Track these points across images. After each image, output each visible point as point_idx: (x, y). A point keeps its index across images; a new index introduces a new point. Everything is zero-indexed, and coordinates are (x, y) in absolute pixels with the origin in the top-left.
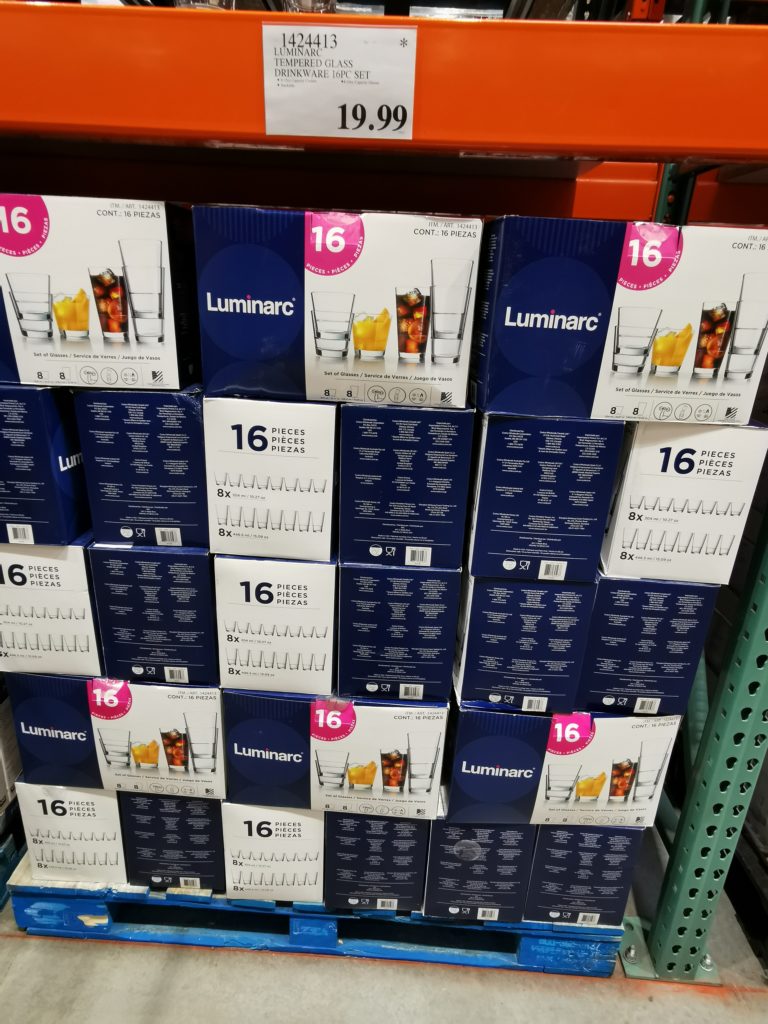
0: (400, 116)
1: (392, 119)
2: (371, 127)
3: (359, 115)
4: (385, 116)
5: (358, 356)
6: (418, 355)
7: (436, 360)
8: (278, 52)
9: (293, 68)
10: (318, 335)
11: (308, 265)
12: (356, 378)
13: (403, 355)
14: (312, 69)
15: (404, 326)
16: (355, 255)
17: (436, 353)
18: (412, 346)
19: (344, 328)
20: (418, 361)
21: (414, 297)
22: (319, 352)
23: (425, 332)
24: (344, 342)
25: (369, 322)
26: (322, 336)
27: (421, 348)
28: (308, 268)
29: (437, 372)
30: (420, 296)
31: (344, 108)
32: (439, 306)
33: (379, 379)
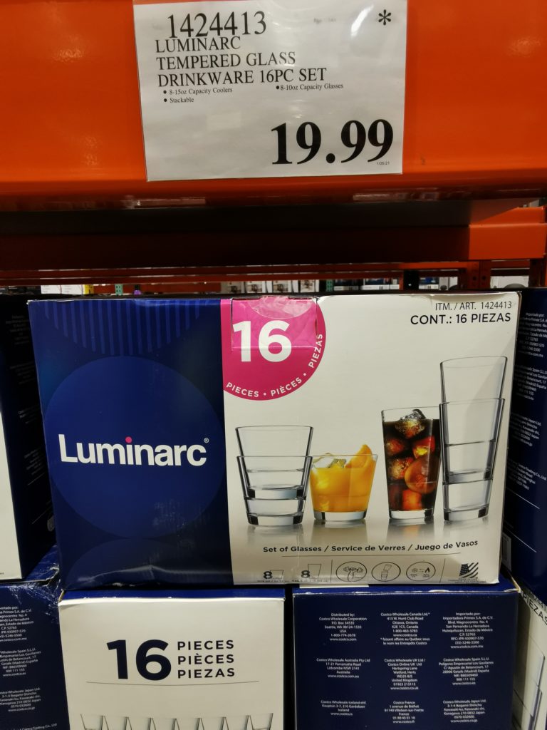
0: (381, 137)
1: (367, 141)
2: (331, 158)
3: (309, 140)
4: (354, 139)
5: (320, 521)
6: (420, 514)
7: (452, 517)
8: (162, 46)
9: (190, 72)
10: (250, 494)
11: (229, 385)
12: (317, 552)
13: (398, 514)
14: (224, 71)
15: (397, 470)
16: (311, 365)
17: (451, 506)
18: (412, 499)
19: (296, 480)
20: (422, 521)
21: (413, 423)
22: (253, 520)
23: (433, 476)
24: (296, 502)
25: (338, 467)
26: (257, 496)
27: (427, 501)
28: (230, 390)
29: (454, 535)
30: (423, 421)
31: (281, 130)
32: (454, 433)
33: (357, 552)
